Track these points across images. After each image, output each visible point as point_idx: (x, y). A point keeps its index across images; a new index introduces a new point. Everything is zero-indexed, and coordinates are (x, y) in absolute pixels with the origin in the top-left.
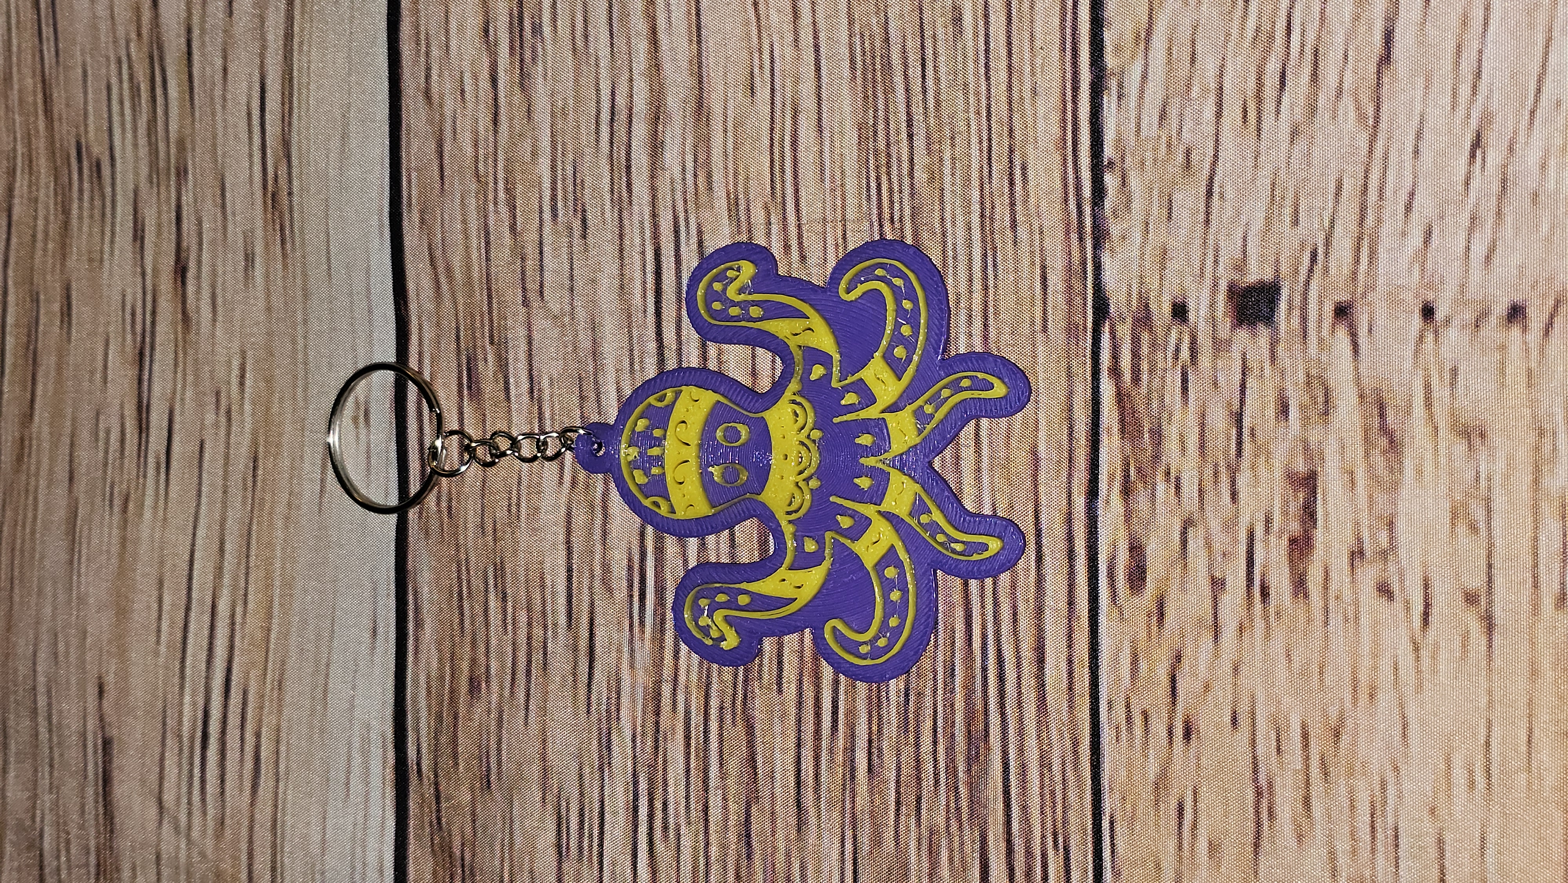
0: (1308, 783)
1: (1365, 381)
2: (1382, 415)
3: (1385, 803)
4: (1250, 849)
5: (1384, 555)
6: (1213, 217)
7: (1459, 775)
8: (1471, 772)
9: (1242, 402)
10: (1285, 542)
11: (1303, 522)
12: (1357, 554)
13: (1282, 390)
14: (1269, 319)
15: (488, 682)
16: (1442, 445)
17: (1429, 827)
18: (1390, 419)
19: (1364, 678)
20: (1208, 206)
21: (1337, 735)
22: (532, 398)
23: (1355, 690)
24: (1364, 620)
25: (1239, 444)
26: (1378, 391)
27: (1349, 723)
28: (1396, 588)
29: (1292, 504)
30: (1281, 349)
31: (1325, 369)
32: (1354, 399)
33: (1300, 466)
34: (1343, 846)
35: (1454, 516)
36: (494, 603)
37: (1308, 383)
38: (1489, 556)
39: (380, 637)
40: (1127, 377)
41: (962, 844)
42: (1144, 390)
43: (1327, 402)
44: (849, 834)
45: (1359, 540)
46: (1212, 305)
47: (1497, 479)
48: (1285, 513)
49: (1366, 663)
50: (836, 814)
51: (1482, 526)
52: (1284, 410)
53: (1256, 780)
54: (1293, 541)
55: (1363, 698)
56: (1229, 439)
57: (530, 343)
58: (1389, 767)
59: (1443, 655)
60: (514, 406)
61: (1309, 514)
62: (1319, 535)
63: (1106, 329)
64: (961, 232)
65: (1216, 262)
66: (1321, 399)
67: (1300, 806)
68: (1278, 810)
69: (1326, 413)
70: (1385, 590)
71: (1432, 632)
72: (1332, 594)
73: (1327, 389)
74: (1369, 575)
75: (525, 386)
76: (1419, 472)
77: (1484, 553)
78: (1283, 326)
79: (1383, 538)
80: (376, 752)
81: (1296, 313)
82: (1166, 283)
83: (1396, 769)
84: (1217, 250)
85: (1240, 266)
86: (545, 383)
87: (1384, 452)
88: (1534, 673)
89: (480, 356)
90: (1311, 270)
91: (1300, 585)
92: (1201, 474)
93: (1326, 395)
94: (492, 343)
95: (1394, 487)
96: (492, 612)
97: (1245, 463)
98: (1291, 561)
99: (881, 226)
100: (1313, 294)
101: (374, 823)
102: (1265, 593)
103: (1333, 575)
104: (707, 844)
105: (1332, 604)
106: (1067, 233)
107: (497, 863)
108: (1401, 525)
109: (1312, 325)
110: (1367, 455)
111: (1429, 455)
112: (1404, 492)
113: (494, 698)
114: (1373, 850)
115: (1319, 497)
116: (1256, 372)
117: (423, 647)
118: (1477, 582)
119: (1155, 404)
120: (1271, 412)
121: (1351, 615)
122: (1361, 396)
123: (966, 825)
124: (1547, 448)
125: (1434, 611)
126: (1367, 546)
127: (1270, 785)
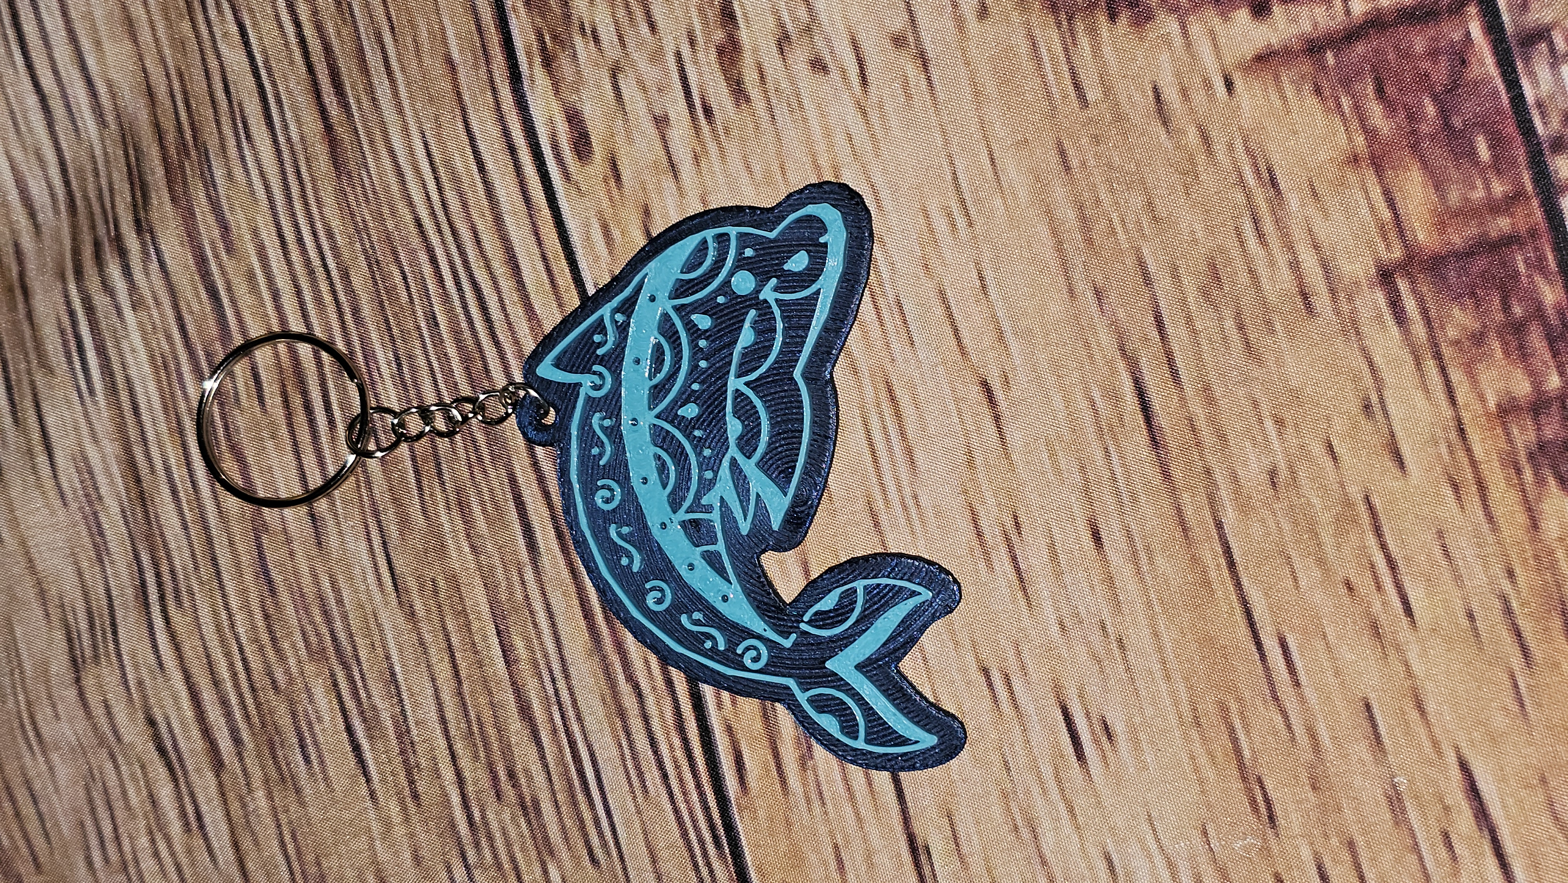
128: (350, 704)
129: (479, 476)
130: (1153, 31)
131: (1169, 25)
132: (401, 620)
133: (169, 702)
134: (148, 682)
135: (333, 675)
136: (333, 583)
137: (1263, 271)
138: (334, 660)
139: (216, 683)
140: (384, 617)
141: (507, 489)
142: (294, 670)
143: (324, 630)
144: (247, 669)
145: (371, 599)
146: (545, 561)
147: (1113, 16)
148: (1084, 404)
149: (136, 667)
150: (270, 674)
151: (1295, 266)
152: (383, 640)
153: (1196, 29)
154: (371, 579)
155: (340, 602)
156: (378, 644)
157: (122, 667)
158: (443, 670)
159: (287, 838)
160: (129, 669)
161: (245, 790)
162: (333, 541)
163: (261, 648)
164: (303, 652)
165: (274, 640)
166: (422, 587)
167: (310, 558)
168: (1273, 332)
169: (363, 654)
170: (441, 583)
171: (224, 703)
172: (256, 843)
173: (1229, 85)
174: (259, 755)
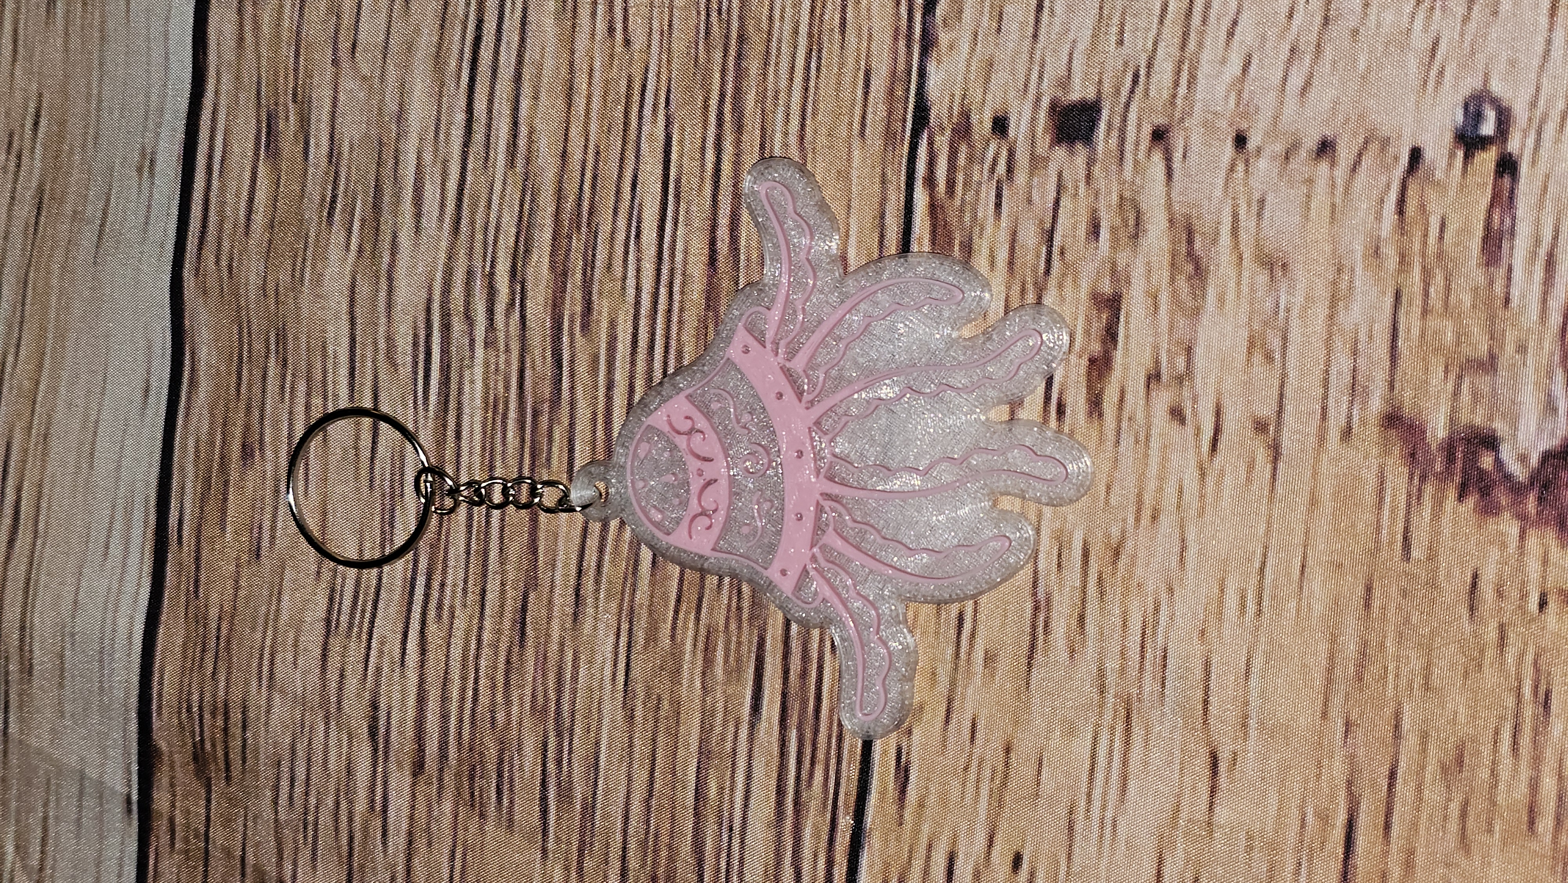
0: (1084, 601)
1: (1176, 207)
2: (1190, 241)
3: (1156, 623)
4: (1024, 660)
5: (1180, 380)
6: (1043, 31)
7: (1232, 601)
8: (1243, 598)
9: (1055, 218)
10: (1085, 362)
11: (1104, 342)
12: (1153, 378)
13: (1095, 211)
14: (1088, 138)
15: (262, 449)
16: (1246, 274)
17: (1197, 649)
18: (1198, 245)
19: (1148, 499)
20: (1037, 21)
21: (1117, 553)
22: (330, 162)
23: (1139, 511)
24: (1155, 444)
25: (1049, 261)
26: (1188, 217)
27: (1129, 544)
28: (1188, 412)
29: (1095, 325)
30: (1097, 170)
31: (1138, 192)
32: (1164, 224)
33: (1106, 287)
34: (1112, 664)
35: (1251, 345)
36: (273, 371)
37: (1121, 206)
38: (1282, 386)
39: (151, 400)
40: (942, 187)
41: (739, 643)
42: (957, 202)
43: (1137, 225)
44: (625, 626)
45: (1157, 362)
46: (1033, 119)
47: (1295, 312)
48: (1087, 332)
49: (1152, 485)
50: (614, 605)
51: (1277, 356)
52: (1094, 230)
53: (1035, 594)
54: (1092, 361)
55: (1145, 520)
56: (1038, 256)
57: (334, 105)
58: (1163, 587)
59: (1228, 480)
60: (311, 170)
61: (1110, 335)
62: (1118, 356)
63: (925, 136)
64: (788, 27)
65: (1041, 77)
66: (1131, 222)
67: (1074, 622)
68: (1053, 624)
69: (1136, 236)
70: (1177, 414)
71: (1219, 459)
72: (1126, 415)
73: (1138, 212)
74: (1163, 399)
75: (324, 149)
76: (1221, 300)
77: (1277, 383)
78: (1100, 147)
79: (1181, 363)
80: (138, 515)
81: (1115, 133)
82: (989, 97)
83: (1171, 590)
84: (1042, 66)
85: (1065, 83)
86: (346, 149)
87: (1190, 278)
88: (1314, 502)
89: (282, 115)
90: (1132, 92)
91: (1095, 404)
92: (1009, 288)
93: (1138, 218)
94: (295, 102)
95: (1196, 313)
96: (270, 380)
97: (1053, 281)
98: (1089, 380)
99: (708, 15)
100: (1132, 116)
101: (129, 587)
102: (1061, 410)
103: (1129, 397)
104: (481, 628)
105: (1124, 425)
106: (896, 39)
107: (258, 635)
108: (1199, 351)
109: (1129, 147)
110: (1172, 280)
111: (1232, 284)
112: (1205, 319)
113: (269, 467)
114: (1141, 669)
115: (1122, 319)
116: (1071, 191)
117: (195, 411)
118: (1267, 411)
119: (967, 218)
120: (1082, 231)
121: (1142, 438)
122: (1171, 221)
123: (745, 624)
124: (1344, 285)
125: (1224, 439)
126: (1164, 371)
127: (1048, 601)
128: (551, 766)
129: (733, 626)
130: (1492, 525)
131: (1510, 527)
132: (620, 715)
133: (396, 696)
134: (386, 670)
135: (546, 736)
136: (576, 659)
137: (1504, 774)
138: (551, 725)
139: (445, 699)
140: (607, 707)
141: (754, 649)
142: (514, 719)
143: (552, 695)
144: (475, 699)
145: (601, 688)
146: (763, 725)
147: (1461, 496)
148: (1295, 813)
149: (381, 653)
150: (493, 712)
151: (1534, 786)
152: (599, 729)
153: (1533, 542)
154: (608, 672)
155: (575, 678)
156: (593, 728)
157: (369, 648)
158: (641, 776)
159: (458, 855)
160: (373, 653)
161: (434, 797)
162: (587, 627)
163: (493, 687)
164: (527, 706)
165: (507, 684)
166: (648, 696)
167: (563, 629)
168: (1490, 831)
169: (578, 730)
170: (666, 704)
171: (445, 717)
172: (430, 844)
173: (1543, 604)
174: (458, 775)
